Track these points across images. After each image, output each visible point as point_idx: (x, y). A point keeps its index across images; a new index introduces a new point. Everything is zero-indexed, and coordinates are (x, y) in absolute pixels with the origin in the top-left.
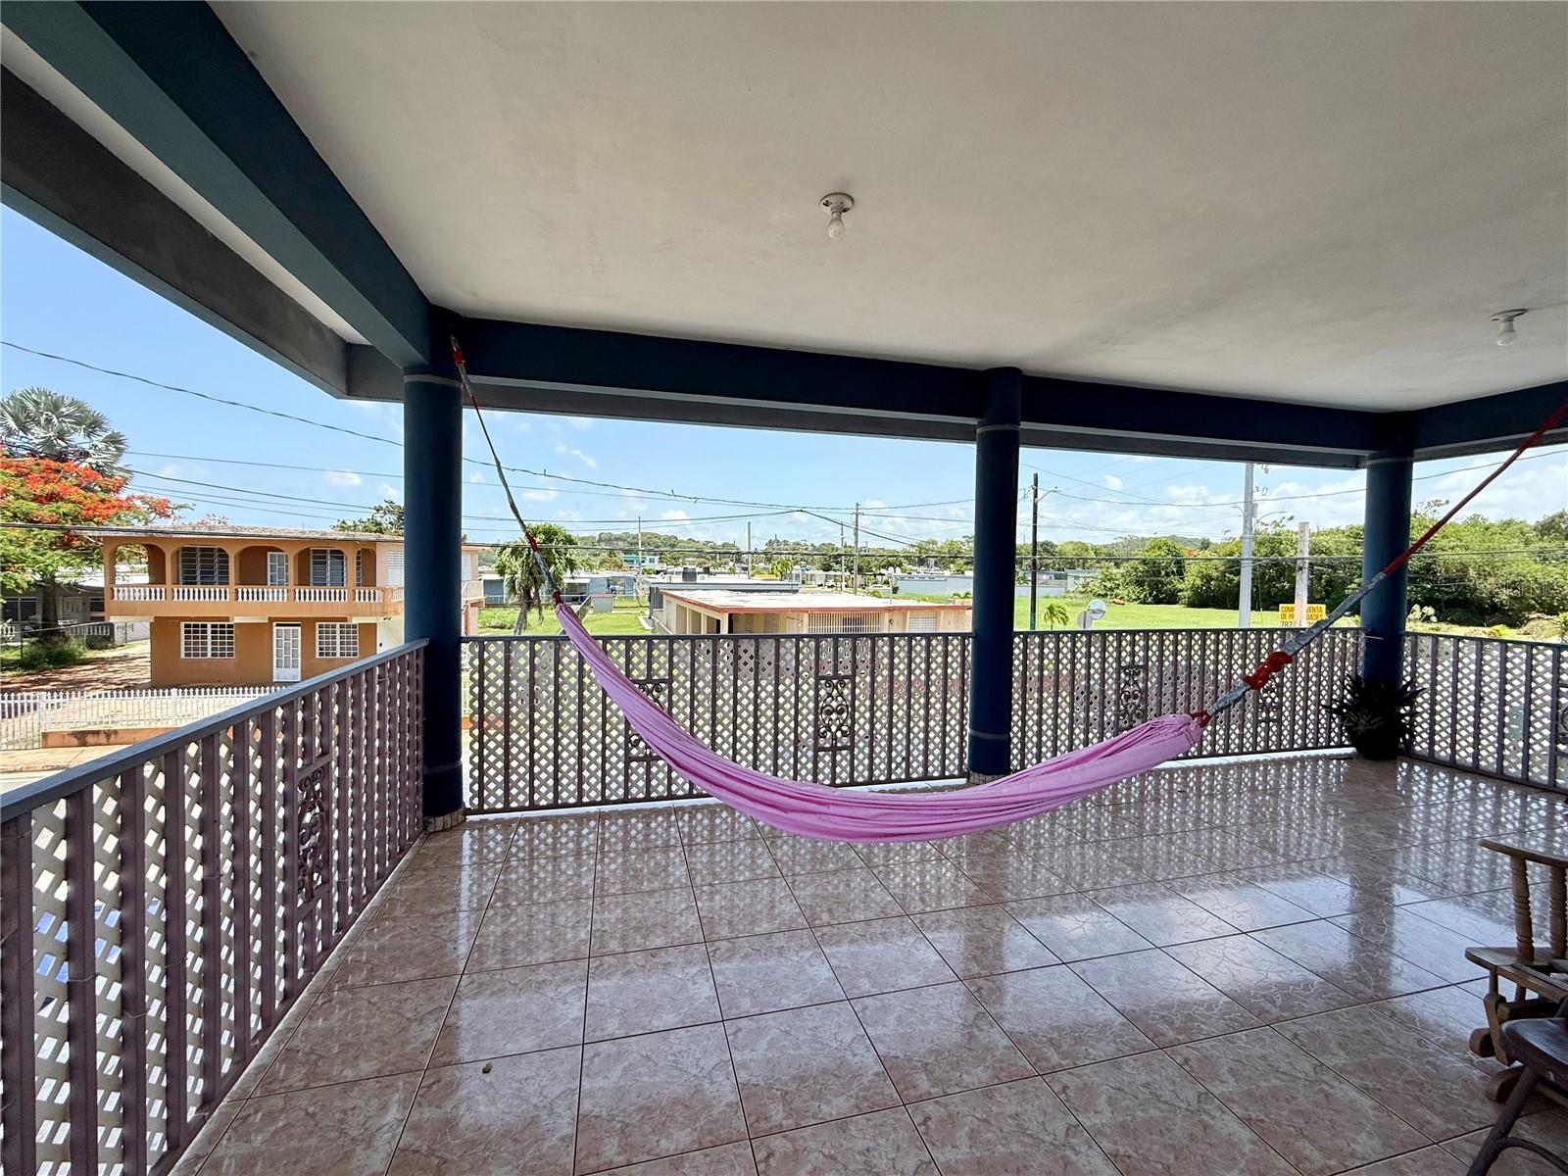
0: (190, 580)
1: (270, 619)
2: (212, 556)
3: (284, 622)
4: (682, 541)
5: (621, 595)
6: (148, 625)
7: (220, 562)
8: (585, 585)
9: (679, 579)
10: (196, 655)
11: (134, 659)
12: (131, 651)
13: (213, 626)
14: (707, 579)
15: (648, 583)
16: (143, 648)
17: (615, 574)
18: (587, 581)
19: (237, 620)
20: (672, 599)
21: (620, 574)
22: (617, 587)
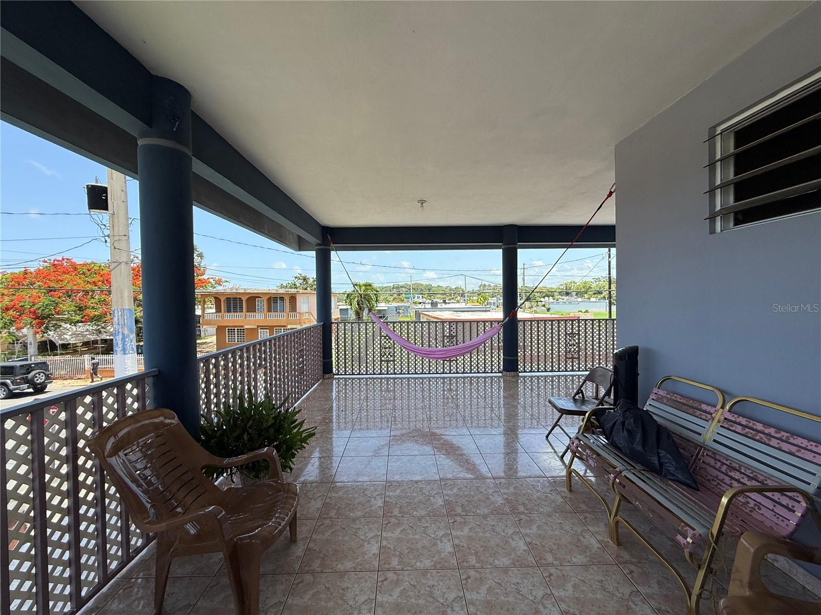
0: (229, 311)
1: (257, 326)
2: (237, 301)
3: (263, 327)
4: (434, 287)
5: (402, 315)
6: (215, 329)
7: (239, 303)
8: (385, 310)
9: (429, 306)
10: (232, 341)
11: (209, 343)
12: (208, 340)
13: (238, 329)
14: (444, 306)
15: (414, 309)
16: (214, 339)
17: (400, 304)
18: (386, 308)
19: (246, 327)
20: (424, 316)
21: (402, 304)
22: (400, 311)
